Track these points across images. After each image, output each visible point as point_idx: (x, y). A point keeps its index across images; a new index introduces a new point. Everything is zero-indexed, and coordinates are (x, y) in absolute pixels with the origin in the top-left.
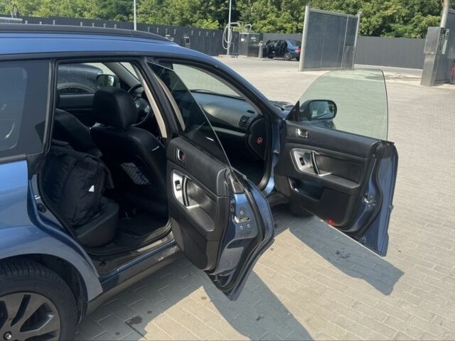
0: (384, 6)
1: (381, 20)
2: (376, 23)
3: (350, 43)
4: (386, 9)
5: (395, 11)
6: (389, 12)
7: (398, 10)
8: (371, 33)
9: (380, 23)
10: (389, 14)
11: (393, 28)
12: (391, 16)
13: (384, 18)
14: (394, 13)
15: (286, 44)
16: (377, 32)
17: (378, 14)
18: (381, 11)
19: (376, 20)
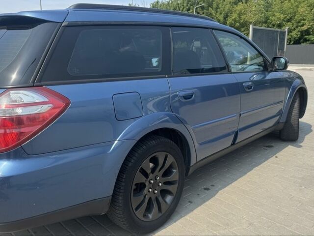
0: (301, 24)
1: (299, 33)
2: (296, 36)
3: (282, 48)
4: (303, 25)
5: (309, 27)
6: (305, 28)
7: (311, 25)
8: (292, 42)
9: (299, 36)
10: (305, 29)
11: (307, 39)
12: (307, 30)
13: (302, 32)
14: (308, 28)
15: (233, 54)
16: (297, 42)
17: (297, 30)
18: (299, 28)
19: (295, 34)
